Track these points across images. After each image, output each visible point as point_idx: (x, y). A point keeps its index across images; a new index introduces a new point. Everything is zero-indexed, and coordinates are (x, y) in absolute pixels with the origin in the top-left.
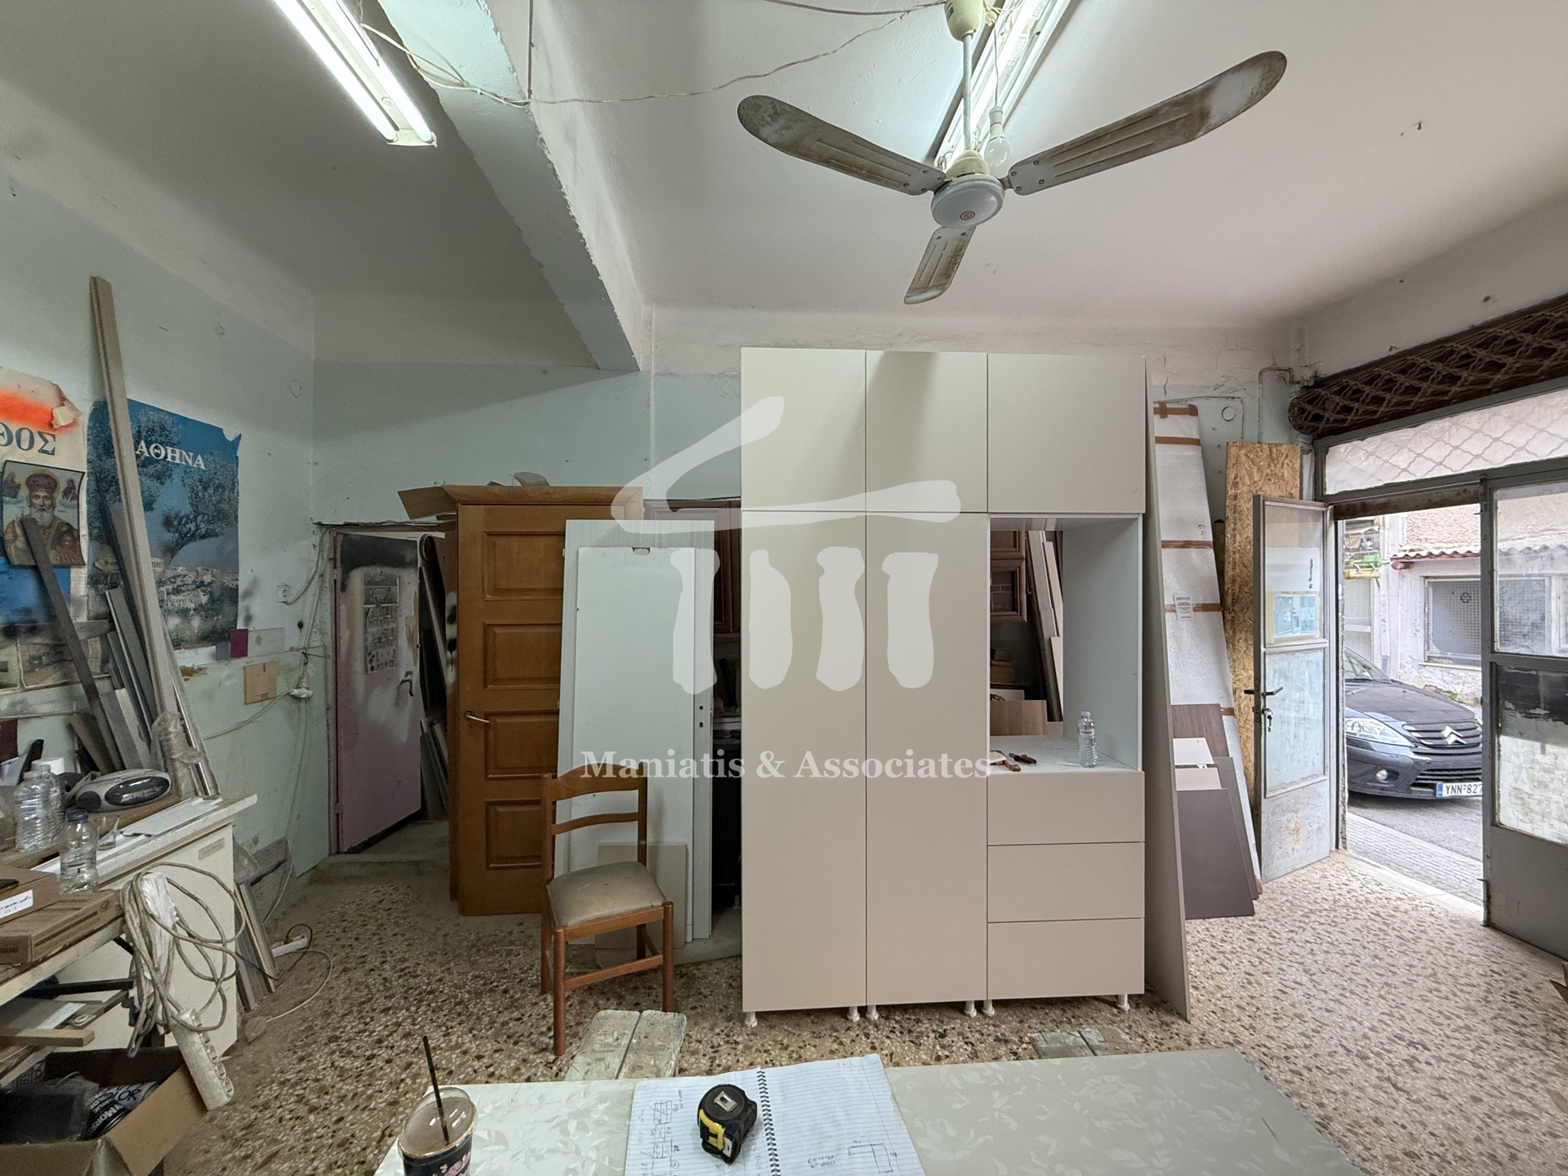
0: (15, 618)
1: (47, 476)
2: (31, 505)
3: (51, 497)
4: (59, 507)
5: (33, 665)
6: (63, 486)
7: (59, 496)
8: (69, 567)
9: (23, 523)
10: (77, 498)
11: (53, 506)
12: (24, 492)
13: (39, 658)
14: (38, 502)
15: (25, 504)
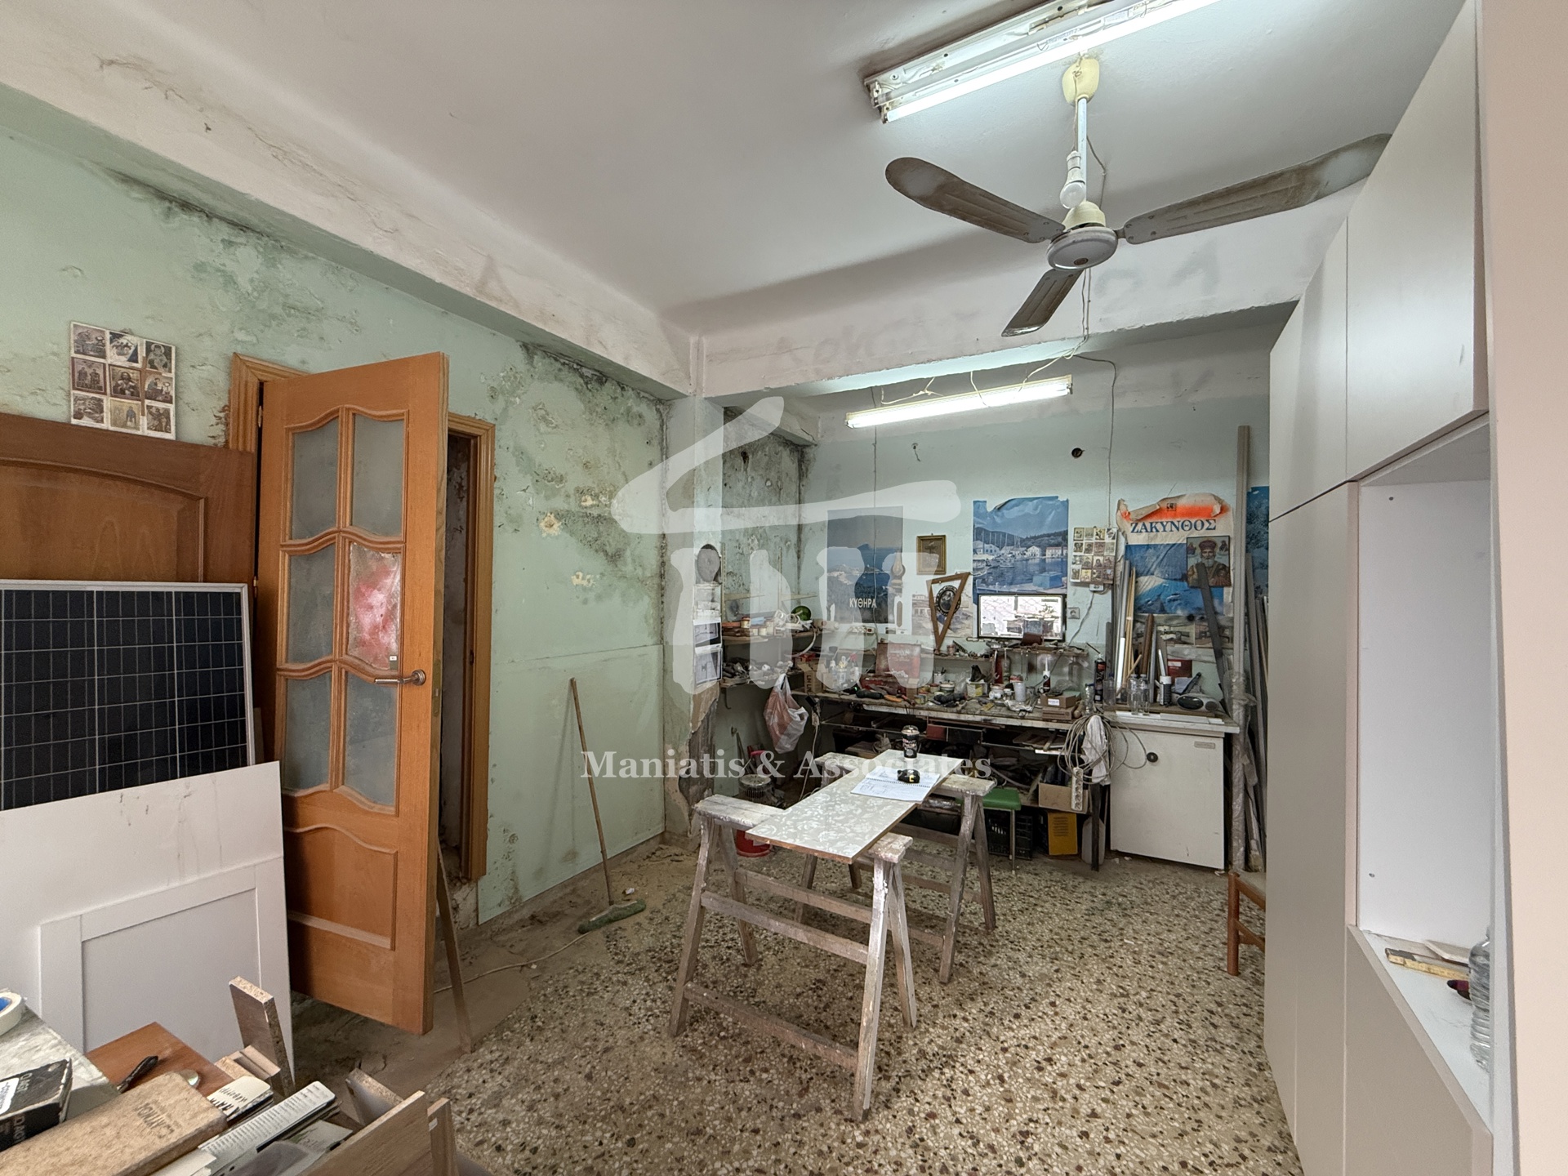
0: (1193, 612)
1: (1210, 541)
2: (1202, 557)
3: (1213, 552)
4: (1217, 556)
5: (1201, 636)
6: (1219, 545)
7: (1217, 550)
8: (1223, 587)
9: (1197, 565)
10: (1229, 550)
11: (1214, 556)
12: (1198, 551)
13: (1205, 633)
14: (1205, 555)
15: (1199, 557)
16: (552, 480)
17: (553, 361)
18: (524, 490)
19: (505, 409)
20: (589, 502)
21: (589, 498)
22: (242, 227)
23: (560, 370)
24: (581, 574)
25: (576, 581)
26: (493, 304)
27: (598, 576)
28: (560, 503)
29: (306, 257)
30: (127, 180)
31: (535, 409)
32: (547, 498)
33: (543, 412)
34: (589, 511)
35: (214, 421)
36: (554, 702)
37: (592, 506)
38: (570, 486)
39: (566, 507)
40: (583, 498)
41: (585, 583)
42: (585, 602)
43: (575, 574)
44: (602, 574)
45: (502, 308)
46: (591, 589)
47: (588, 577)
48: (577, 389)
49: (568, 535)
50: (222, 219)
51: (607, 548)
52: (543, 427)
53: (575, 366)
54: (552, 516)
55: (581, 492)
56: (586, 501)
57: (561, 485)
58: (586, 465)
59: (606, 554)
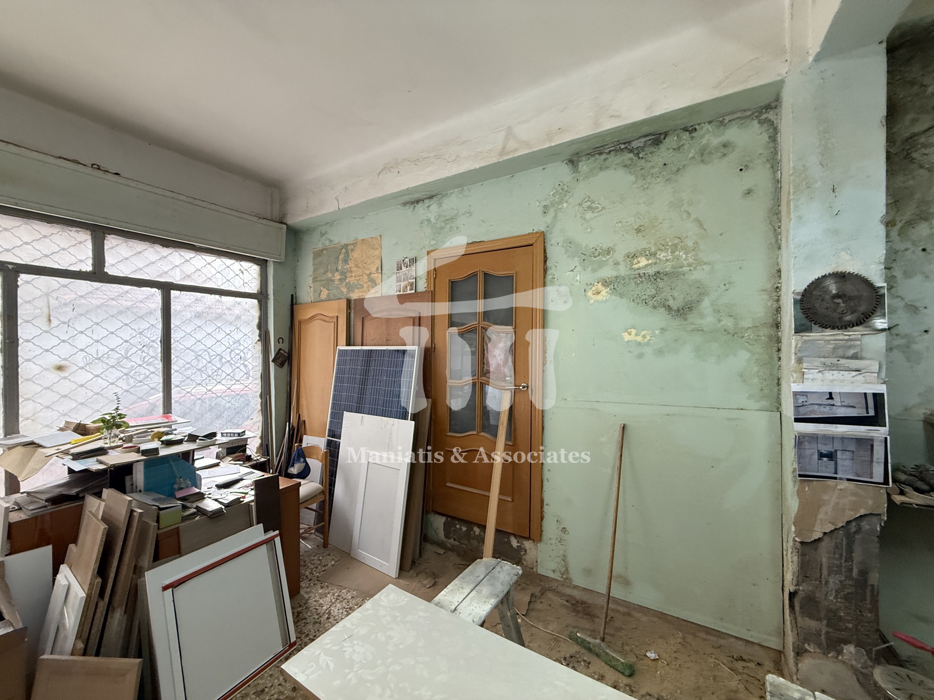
16: (599, 255)
17: (597, 156)
18: (572, 270)
19: (555, 217)
20: (643, 262)
21: (643, 258)
22: (431, 197)
23: (605, 160)
24: (634, 331)
25: (627, 337)
26: (510, 156)
27: (657, 332)
28: (608, 272)
29: (451, 194)
30: (405, 204)
31: (580, 204)
32: (594, 271)
33: (589, 203)
34: (642, 272)
35: (425, 281)
36: (603, 439)
37: (647, 265)
38: (619, 255)
39: (615, 274)
40: (636, 260)
41: (639, 339)
42: (641, 356)
43: (626, 331)
44: (663, 330)
45: (517, 154)
46: (648, 344)
47: (643, 333)
48: (625, 166)
49: (618, 299)
50: (426, 198)
51: (671, 303)
52: (589, 215)
53: (623, 146)
54: (600, 285)
55: (632, 257)
56: (639, 262)
57: (608, 257)
58: (638, 231)
59: (669, 308)
